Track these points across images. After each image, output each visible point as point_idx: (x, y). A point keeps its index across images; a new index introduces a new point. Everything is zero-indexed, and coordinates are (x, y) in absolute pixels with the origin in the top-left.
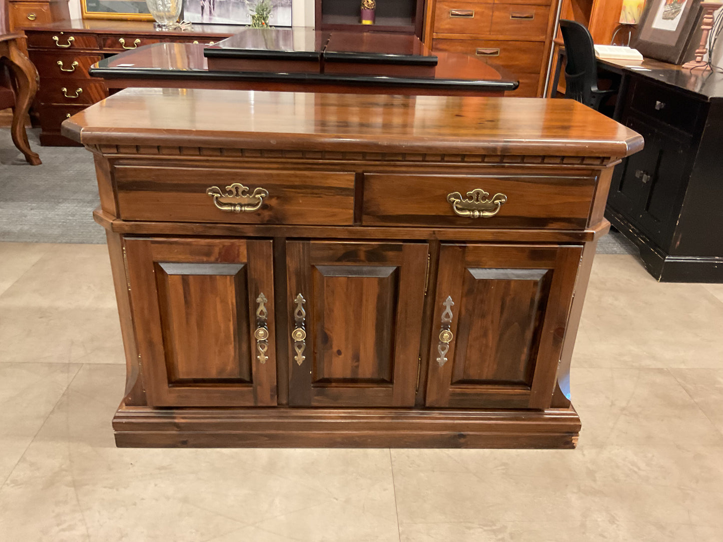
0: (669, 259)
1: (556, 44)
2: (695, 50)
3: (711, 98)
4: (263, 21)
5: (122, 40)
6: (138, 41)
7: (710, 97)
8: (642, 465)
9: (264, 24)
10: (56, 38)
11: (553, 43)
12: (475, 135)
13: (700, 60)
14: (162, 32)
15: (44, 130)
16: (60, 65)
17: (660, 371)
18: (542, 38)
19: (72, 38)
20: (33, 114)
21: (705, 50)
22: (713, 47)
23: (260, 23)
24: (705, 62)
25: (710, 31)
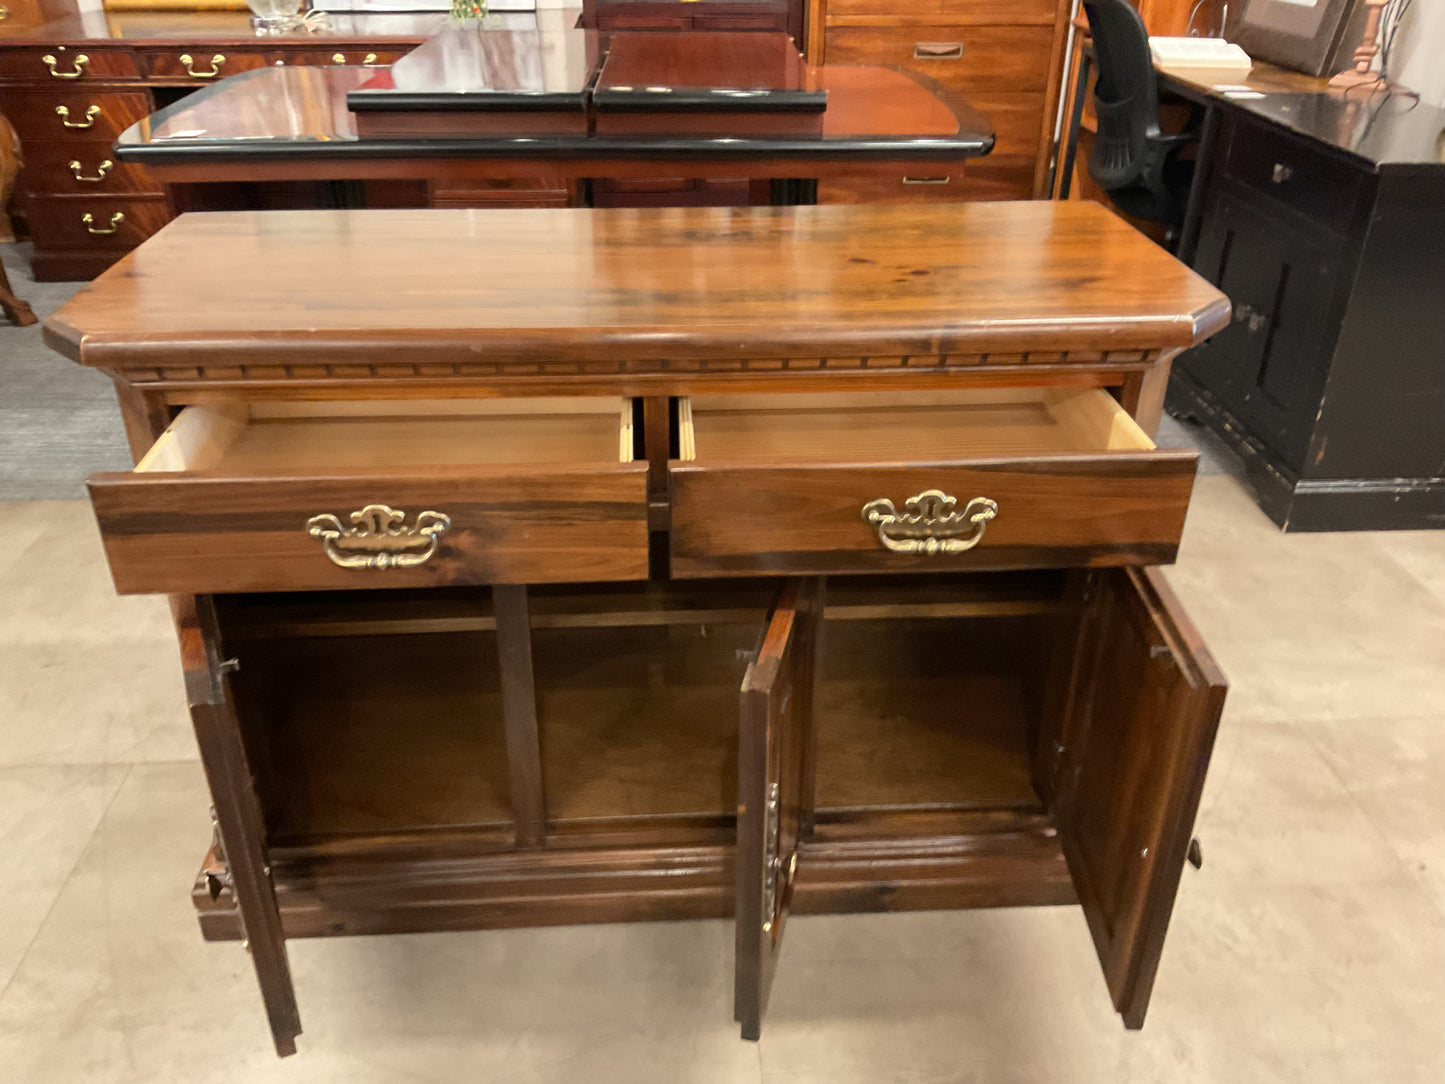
0: (1303, 487)
1: (1078, 29)
2: (1355, 49)
3: (1382, 166)
4: (475, 6)
5: (186, 59)
6: (219, 58)
7: (1379, 164)
8: (1243, 933)
9: (478, 12)
10: (50, 60)
11: (1072, 30)
12: (887, 314)
13: (1364, 69)
14: (267, 38)
15: (39, 248)
16: (62, 115)
17: (1282, 729)
18: (1049, 17)
19: (83, 58)
20: (16, 213)
21: (1374, 48)
22: (1390, 44)
23: (469, 10)
24: (1375, 72)
25: (1385, 8)
